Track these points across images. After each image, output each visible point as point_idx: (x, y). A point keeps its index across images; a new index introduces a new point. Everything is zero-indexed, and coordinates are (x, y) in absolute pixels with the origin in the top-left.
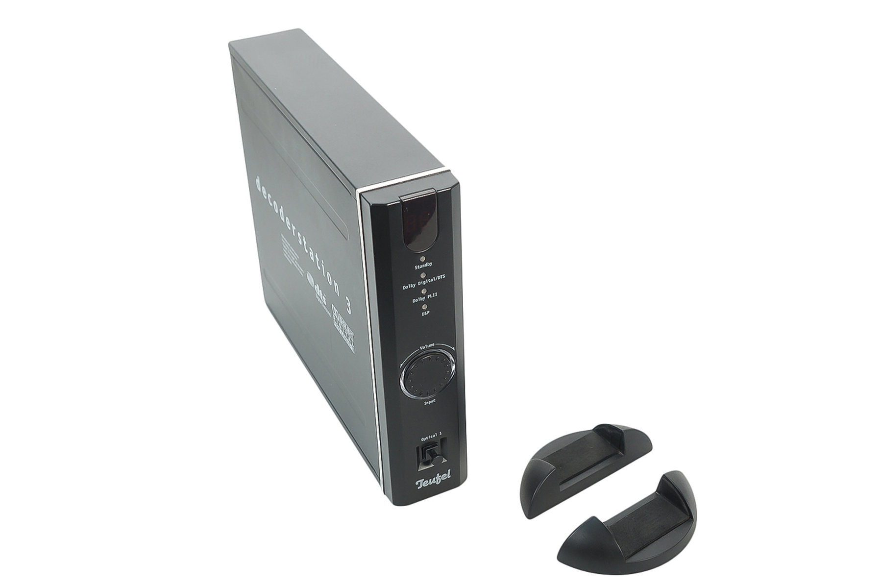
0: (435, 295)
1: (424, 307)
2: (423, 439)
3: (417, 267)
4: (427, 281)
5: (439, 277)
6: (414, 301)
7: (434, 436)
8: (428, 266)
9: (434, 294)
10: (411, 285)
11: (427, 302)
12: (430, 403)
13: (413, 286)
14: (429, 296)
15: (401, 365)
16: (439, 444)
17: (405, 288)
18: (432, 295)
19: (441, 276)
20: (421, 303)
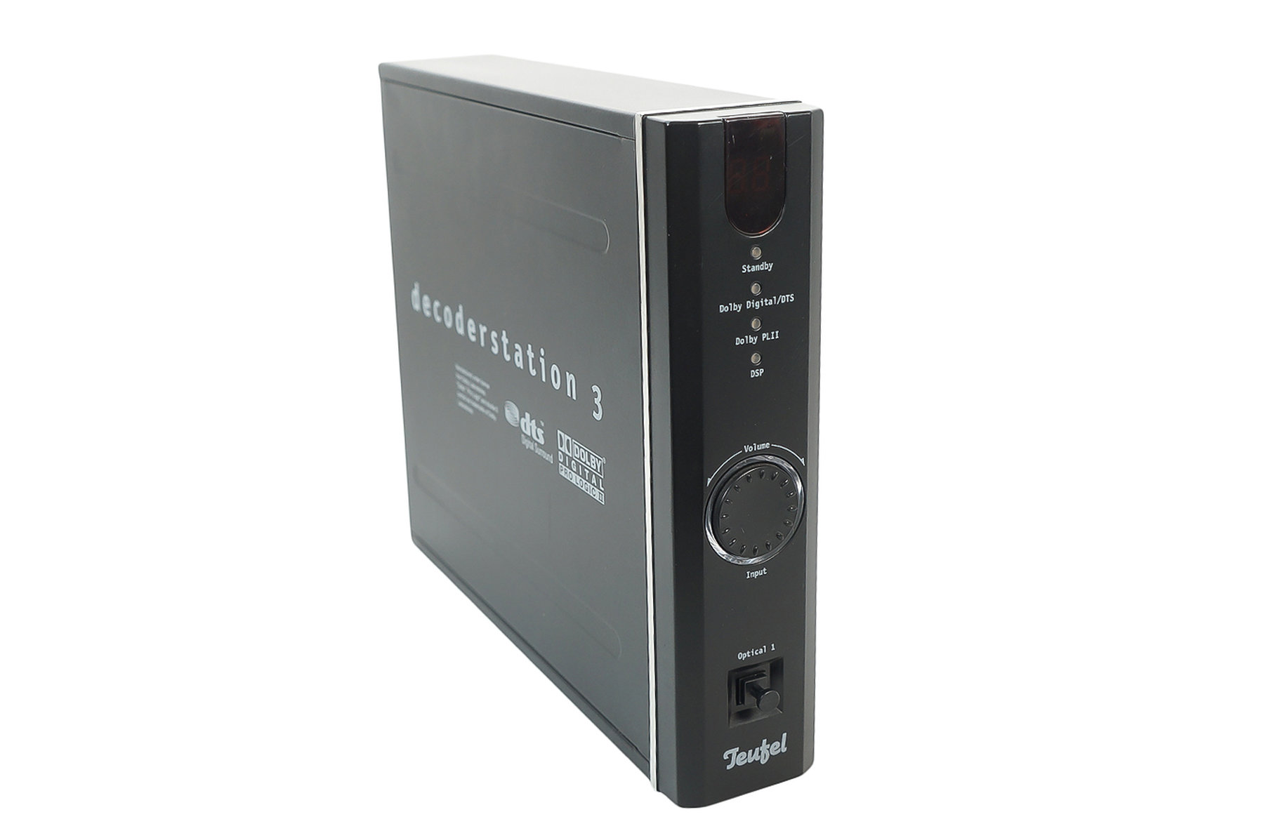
0: (776, 335)
1: (755, 359)
2: (742, 656)
3: (746, 269)
4: (762, 302)
5: (783, 299)
6: (739, 341)
7: (761, 652)
8: (764, 270)
9: (773, 333)
10: (735, 305)
11: (761, 347)
12: (756, 574)
13: (737, 308)
14: (765, 336)
15: (710, 480)
16: (768, 673)
17: (723, 309)
18: (770, 336)
19: (788, 296)
20: (748, 348)
